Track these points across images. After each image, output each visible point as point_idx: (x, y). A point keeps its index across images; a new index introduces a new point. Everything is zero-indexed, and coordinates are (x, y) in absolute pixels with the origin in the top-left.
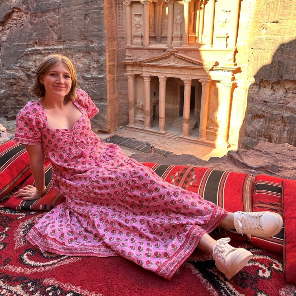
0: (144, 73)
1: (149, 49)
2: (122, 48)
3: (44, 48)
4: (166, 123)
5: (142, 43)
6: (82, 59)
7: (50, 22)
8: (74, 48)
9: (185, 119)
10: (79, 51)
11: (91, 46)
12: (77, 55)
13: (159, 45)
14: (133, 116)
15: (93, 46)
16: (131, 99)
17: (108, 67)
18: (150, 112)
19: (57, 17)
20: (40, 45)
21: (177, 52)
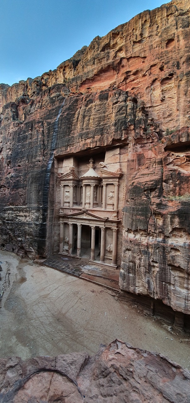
0: (69, 222)
1: (72, 209)
2: (58, 208)
3: (15, 207)
4: (81, 252)
5: (69, 205)
6: (35, 213)
7: (20, 193)
8: (31, 207)
9: (92, 250)
10: (34, 209)
11: (41, 206)
12: (32, 211)
13: (78, 207)
14: (62, 247)
15: (42, 206)
16: (62, 236)
17: (49, 218)
18: (72, 245)
19: (24, 191)
20: (13, 205)
21: (87, 211)
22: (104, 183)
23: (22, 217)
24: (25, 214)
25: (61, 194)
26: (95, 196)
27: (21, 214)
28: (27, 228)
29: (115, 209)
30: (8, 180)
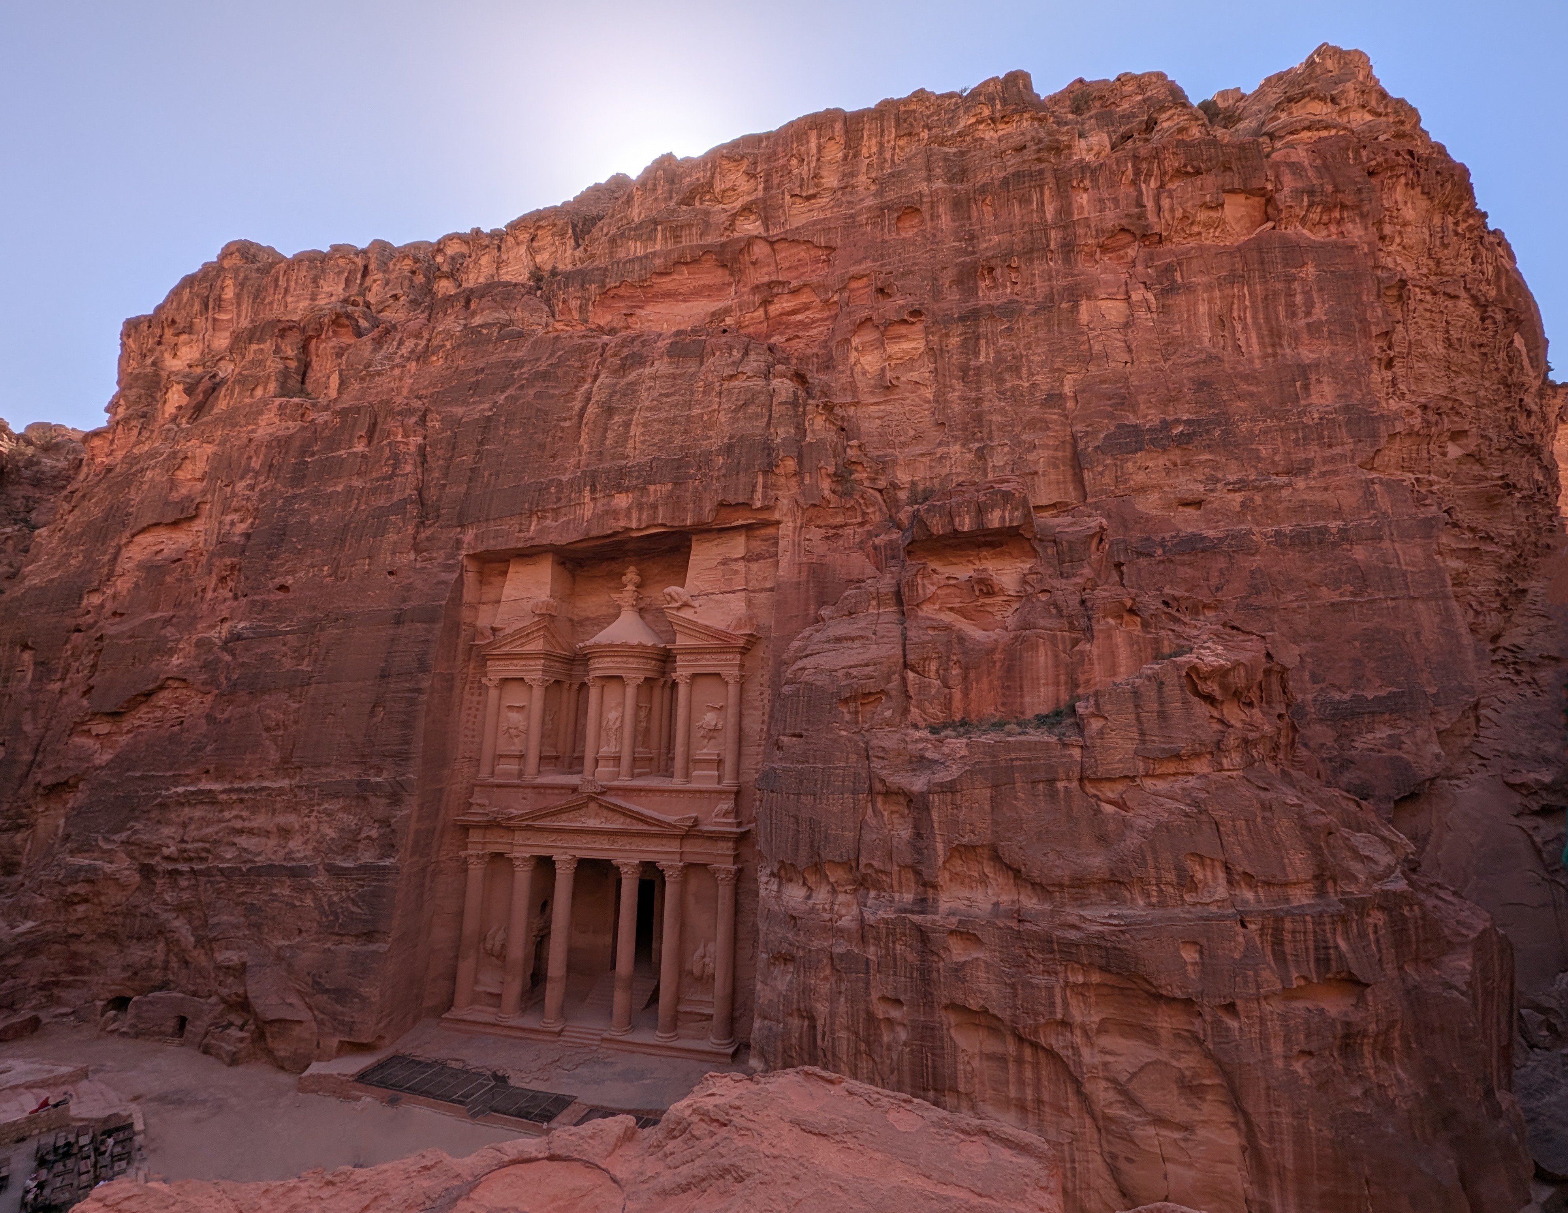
0: (516, 848)
1: (537, 787)
2: (465, 784)
3: (227, 786)
4: (566, 993)
5: (520, 771)
6: (340, 814)
7: (269, 717)
8: (321, 785)
9: (620, 979)
10: (336, 795)
11: (374, 779)
12: (326, 806)
13: (564, 777)
14: (471, 979)
15: (379, 779)
16: (471, 925)
17: (411, 836)
18: (522, 962)
19: (296, 705)
20: (218, 778)
21: (602, 793)
22: (682, 671)
23: (264, 840)
24: (282, 819)
25: (484, 717)
26: (644, 724)
27: (260, 821)
28: (286, 892)
29: (728, 782)
30: (210, 651)
